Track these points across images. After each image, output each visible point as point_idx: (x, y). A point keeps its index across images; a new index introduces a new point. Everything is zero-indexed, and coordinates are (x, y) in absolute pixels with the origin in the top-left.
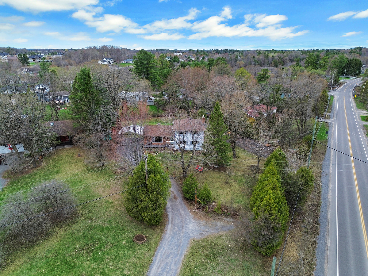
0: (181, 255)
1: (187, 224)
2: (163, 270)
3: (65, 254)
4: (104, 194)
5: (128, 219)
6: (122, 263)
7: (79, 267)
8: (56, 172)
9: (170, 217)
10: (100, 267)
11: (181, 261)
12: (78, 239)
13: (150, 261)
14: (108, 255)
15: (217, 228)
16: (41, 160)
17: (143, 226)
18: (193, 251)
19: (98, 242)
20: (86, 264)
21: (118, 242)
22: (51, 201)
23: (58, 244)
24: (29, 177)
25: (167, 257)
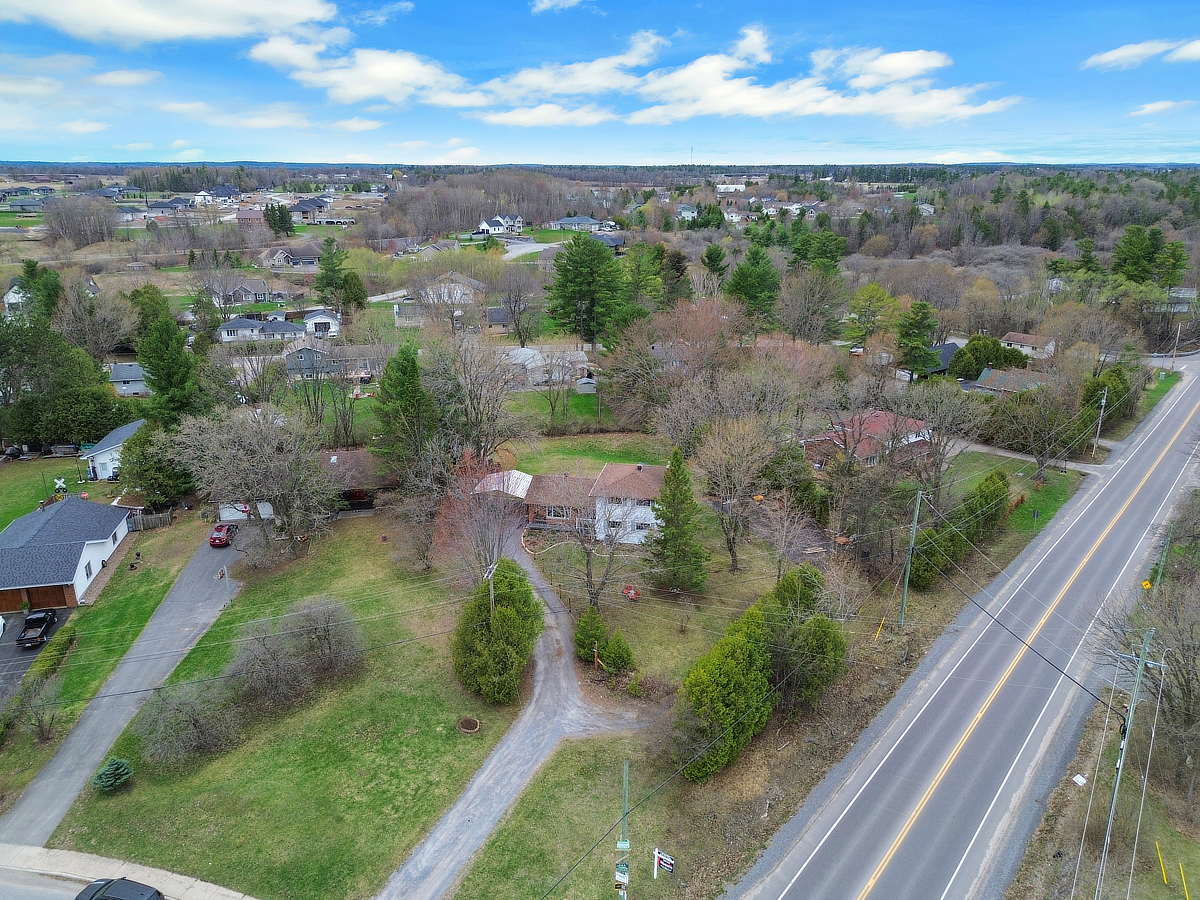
0: (536, 761)
1: (565, 708)
2: (497, 783)
3: (335, 737)
4: (420, 632)
5: (456, 686)
6: (430, 762)
7: (356, 760)
8: (335, 575)
9: (537, 691)
10: (392, 764)
11: (532, 773)
12: (360, 713)
13: (479, 765)
14: (407, 746)
15: (622, 721)
16: (306, 542)
17: (480, 703)
18: (560, 759)
19: (393, 723)
20: (369, 757)
21: (429, 726)
22: (319, 637)
23: (326, 718)
24: (281, 580)
25: (510, 762)
